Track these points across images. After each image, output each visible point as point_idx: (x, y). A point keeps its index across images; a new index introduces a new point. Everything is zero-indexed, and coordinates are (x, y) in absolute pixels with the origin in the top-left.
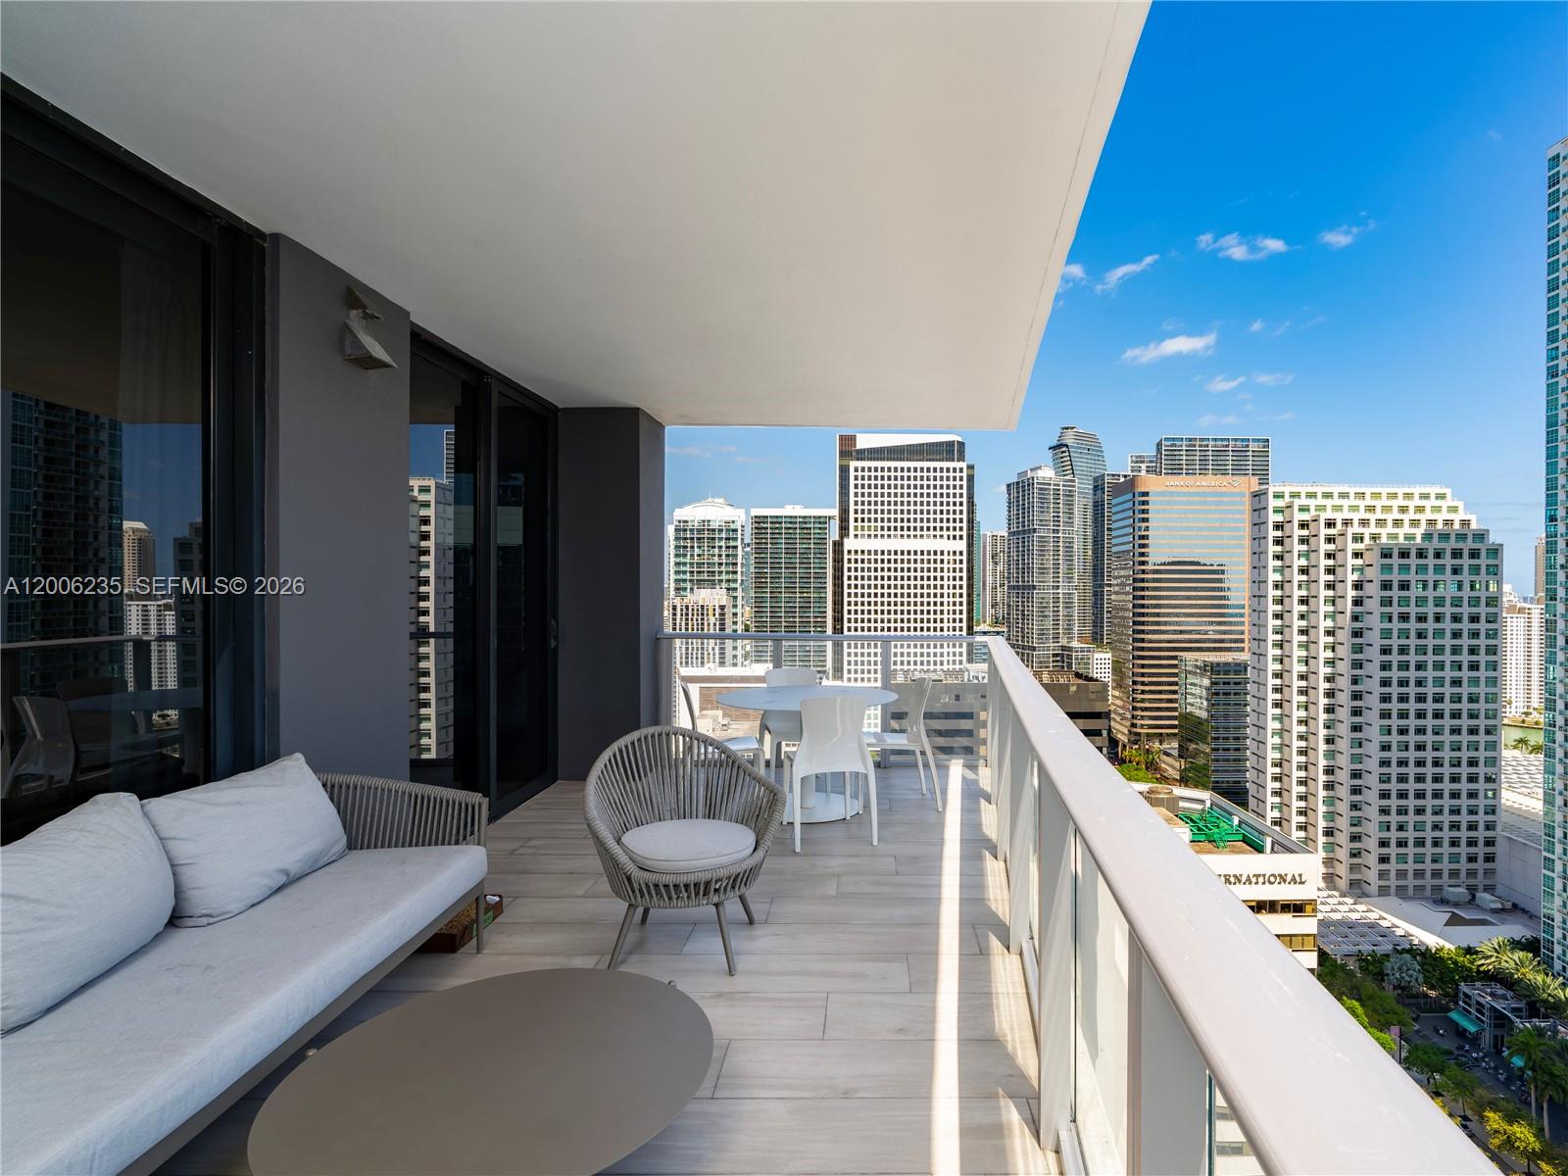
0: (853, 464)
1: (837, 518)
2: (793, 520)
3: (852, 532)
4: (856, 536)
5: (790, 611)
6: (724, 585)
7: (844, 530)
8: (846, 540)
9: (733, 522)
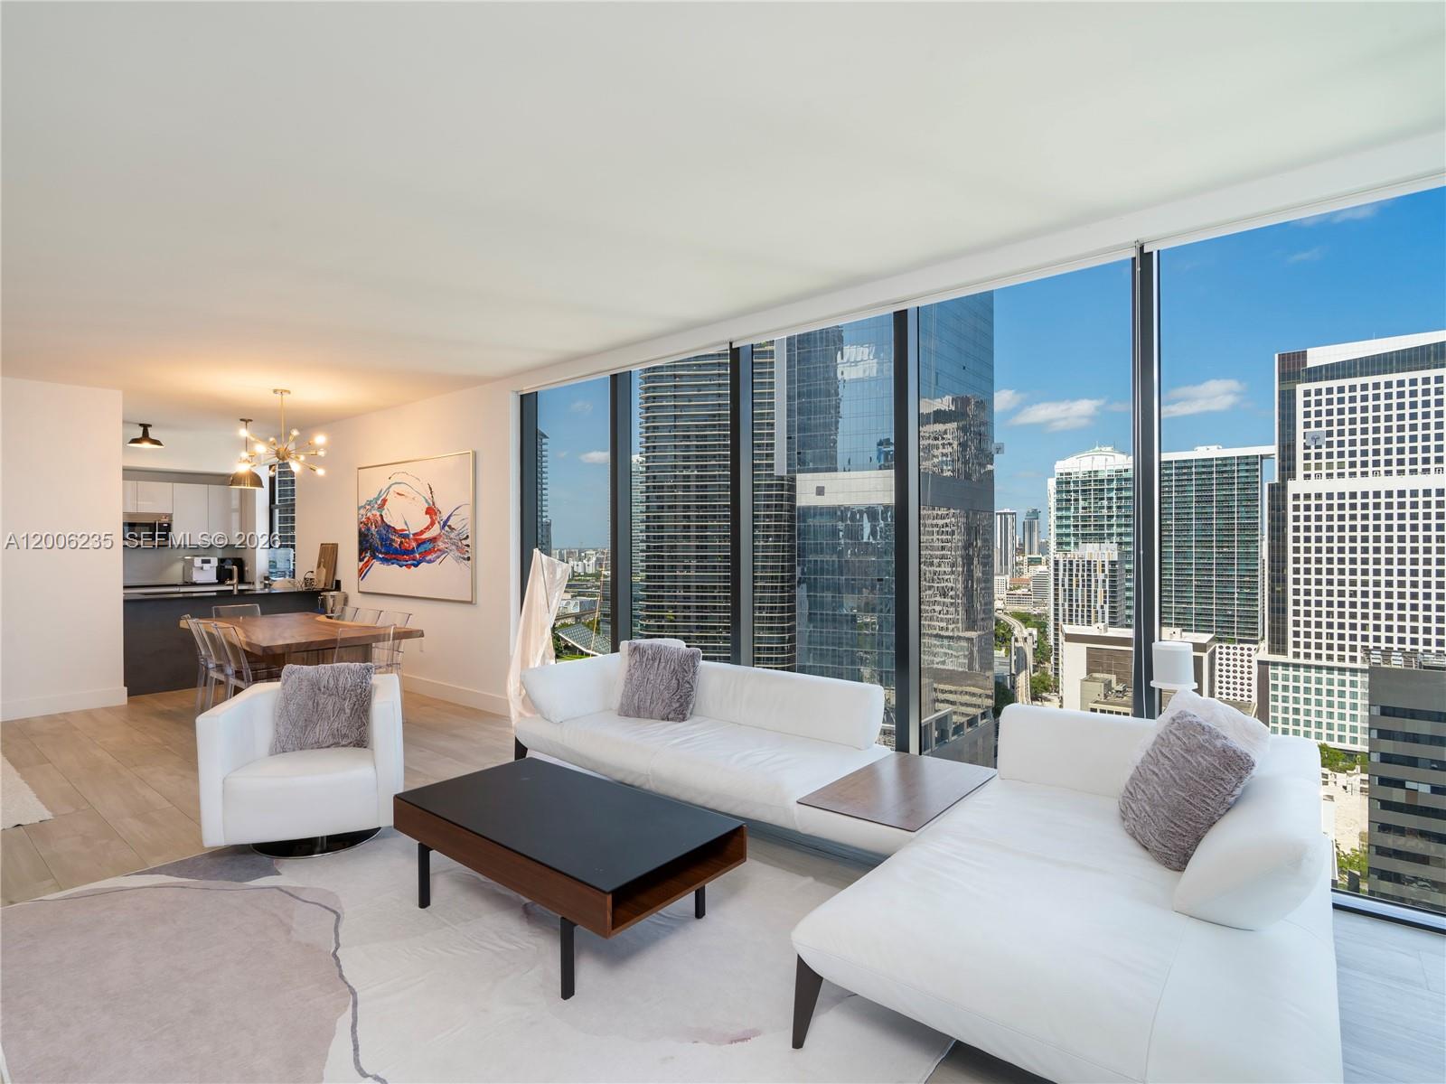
0: (1300, 388)
1: (1276, 457)
2: (1209, 463)
3: (1300, 472)
4: (1307, 477)
5: (1204, 569)
6: (1115, 539)
7: (1287, 470)
8: (1290, 483)
9: (1126, 470)
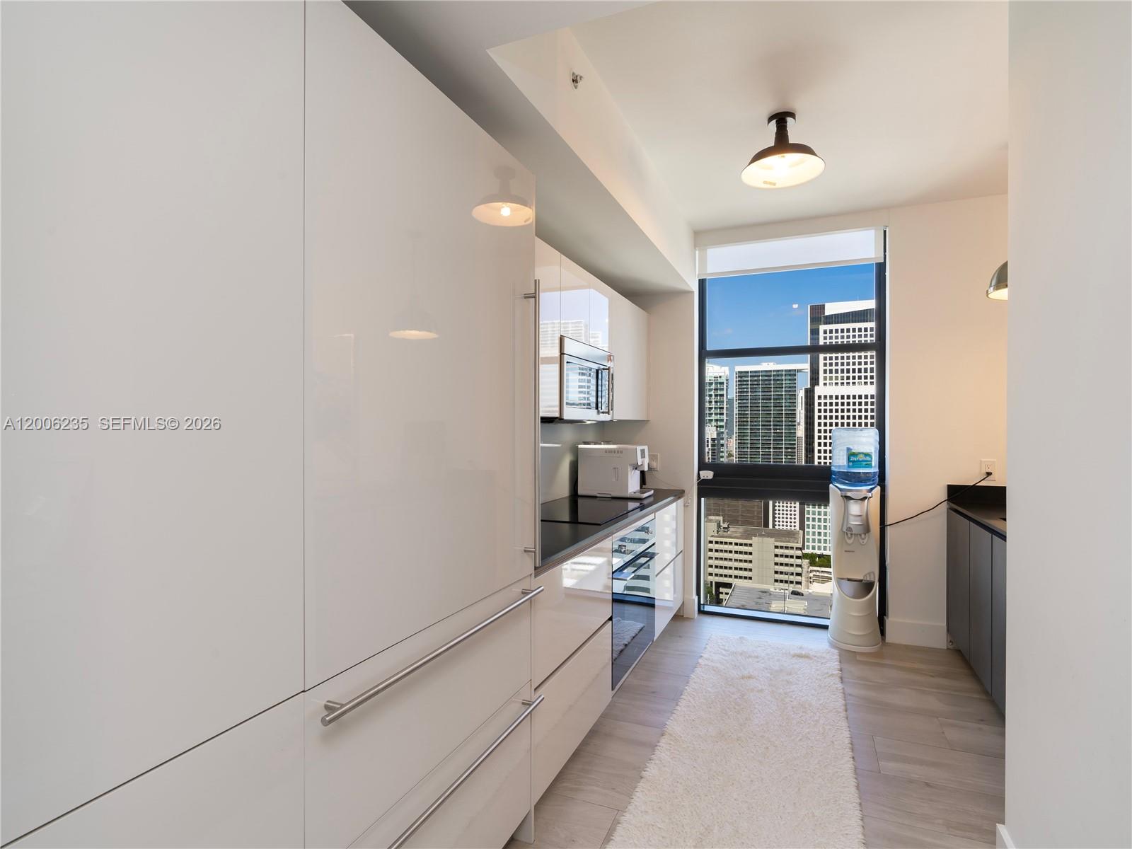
0: (822, 328)
1: (809, 371)
2: (768, 374)
3: (821, 381)
4: (825, 384)
5: (766, 444)
6: (714, 423)
7: (815, 380)
8: (816, 388)
9: (720, 377)
